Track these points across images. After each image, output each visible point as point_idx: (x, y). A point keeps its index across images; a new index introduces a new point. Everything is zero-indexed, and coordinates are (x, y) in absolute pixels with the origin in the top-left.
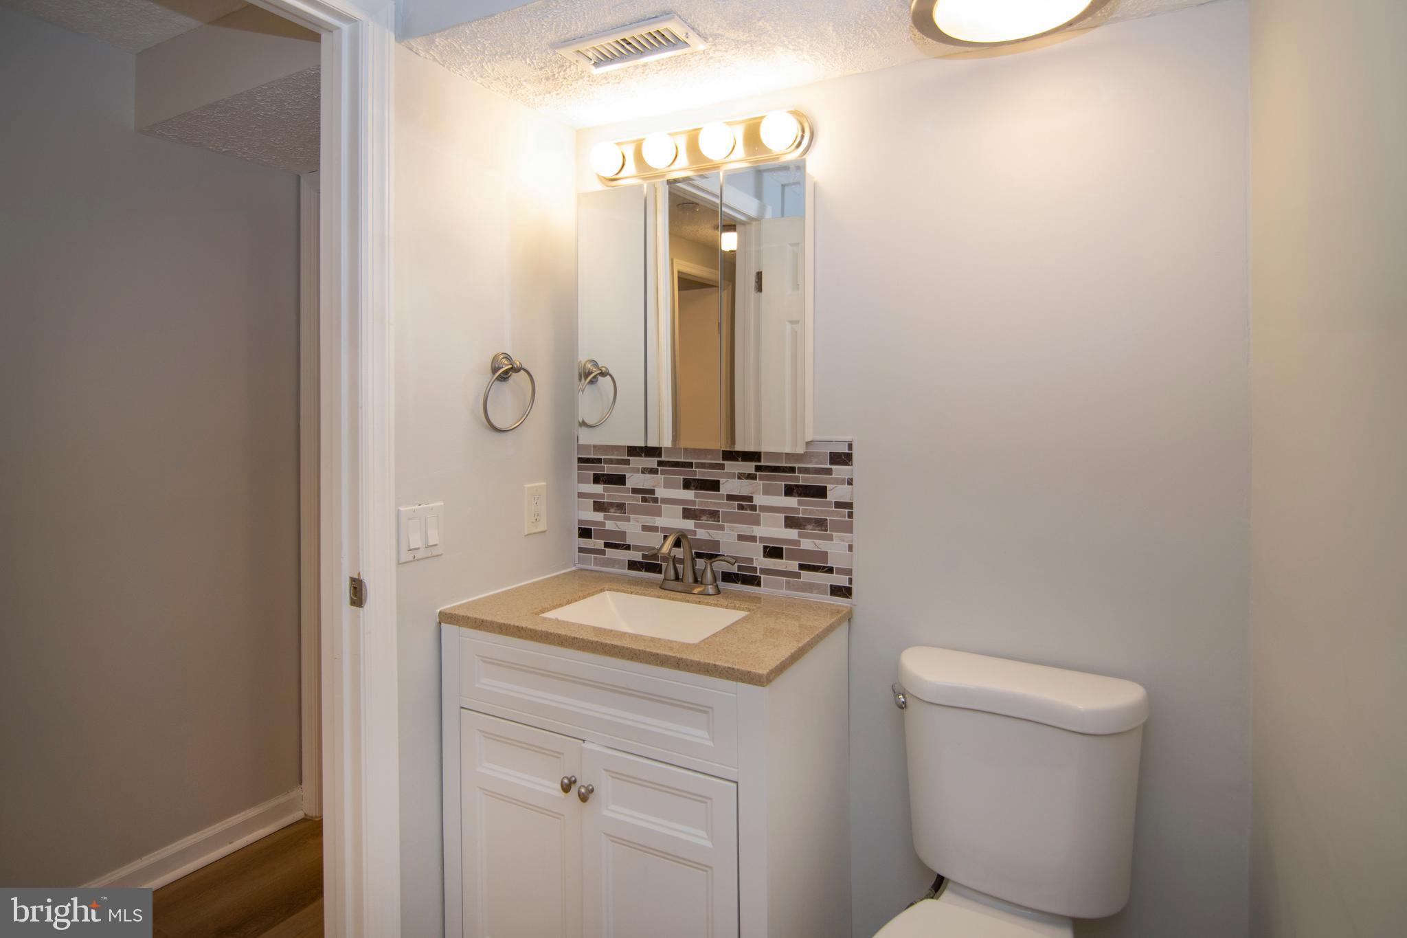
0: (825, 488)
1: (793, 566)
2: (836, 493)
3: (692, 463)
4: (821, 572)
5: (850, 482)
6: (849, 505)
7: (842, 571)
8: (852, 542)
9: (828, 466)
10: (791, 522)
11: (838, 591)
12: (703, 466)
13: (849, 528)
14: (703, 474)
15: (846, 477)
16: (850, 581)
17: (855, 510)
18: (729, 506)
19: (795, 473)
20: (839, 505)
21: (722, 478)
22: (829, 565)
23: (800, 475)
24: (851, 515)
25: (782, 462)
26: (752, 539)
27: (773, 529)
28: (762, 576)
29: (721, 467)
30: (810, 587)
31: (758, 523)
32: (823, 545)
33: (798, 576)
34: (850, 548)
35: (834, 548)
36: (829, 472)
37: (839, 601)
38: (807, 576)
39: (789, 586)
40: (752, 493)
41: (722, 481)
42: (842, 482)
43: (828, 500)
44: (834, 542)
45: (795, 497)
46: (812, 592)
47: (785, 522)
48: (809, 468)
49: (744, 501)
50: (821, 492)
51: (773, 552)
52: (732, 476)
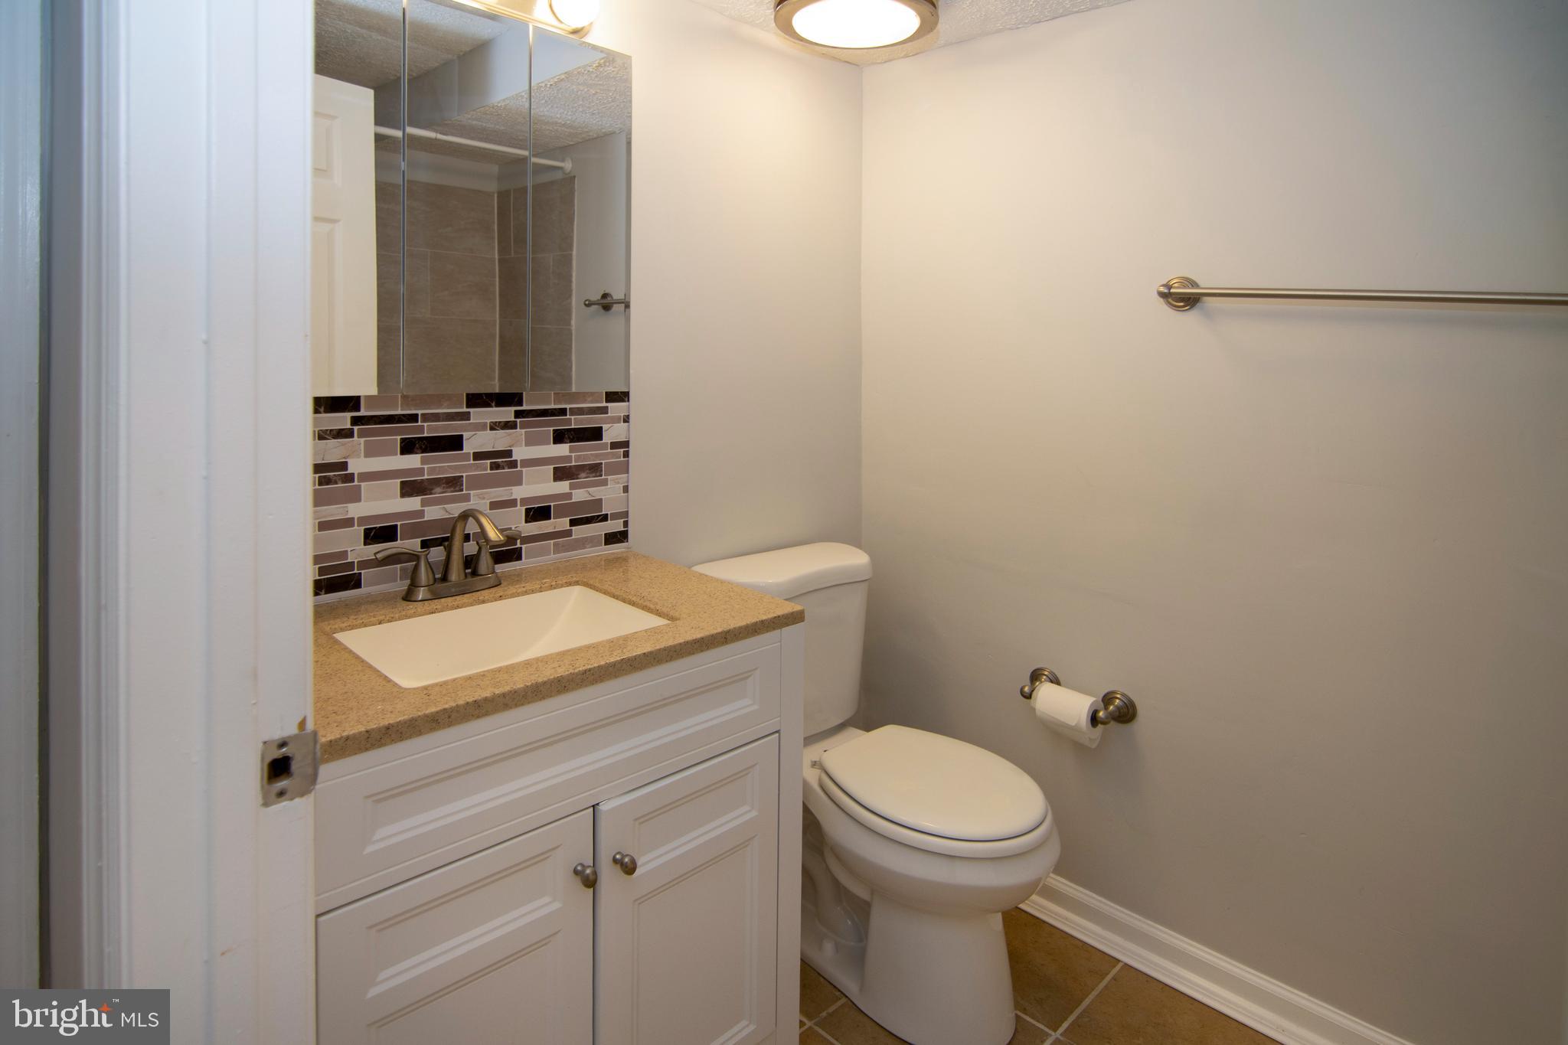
0: (601, 428)
1: (563, 523)
2: (613, 432)
3: (417, 415)
4: (595, 523)
5: (626, 420)
6: (625, 444)
7: (616, 516)
8: (628, 482)
9: (604, 404)
10: (561, 474)
11: (614, 538)
12: (436, 417)
13: (625, 469)
14: (436, 429)
15: (622, 415)
16: (626, 524)
17: (632, 449)
18: (477, 467)
19: (566, 415)
20: (615, 445)
21: (466, 431)
22: (603, 513)
23: (573, 417)
24: (626, 455)
25: (550, 404)
26: (512, 503)
27: (539, 486)
28: (524, 546)
29: (466, 416)
30: (582, 543)
31: (519, 482)
32: (596, 492)
33: (568, 533)
34: (626, 489)
35: (608, 493)
36: (604, 410)
37: (617, 549)
38: (579, 531)
39: (558, 549)
40: (510, 447)
41: (466, 435)
42: (616, 420)
43: (604, 441)
44: (609, 486)
45: (566, 443)
46: (585, 548)
47: (554, 474)
48: (582, 408)
49: (501, 459)
50: (596, 434)
51: (538, 513)
52: (481, 427)
